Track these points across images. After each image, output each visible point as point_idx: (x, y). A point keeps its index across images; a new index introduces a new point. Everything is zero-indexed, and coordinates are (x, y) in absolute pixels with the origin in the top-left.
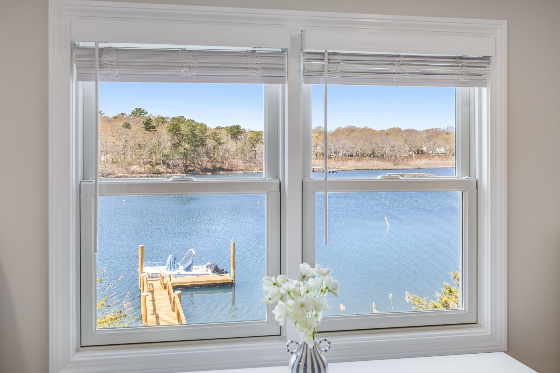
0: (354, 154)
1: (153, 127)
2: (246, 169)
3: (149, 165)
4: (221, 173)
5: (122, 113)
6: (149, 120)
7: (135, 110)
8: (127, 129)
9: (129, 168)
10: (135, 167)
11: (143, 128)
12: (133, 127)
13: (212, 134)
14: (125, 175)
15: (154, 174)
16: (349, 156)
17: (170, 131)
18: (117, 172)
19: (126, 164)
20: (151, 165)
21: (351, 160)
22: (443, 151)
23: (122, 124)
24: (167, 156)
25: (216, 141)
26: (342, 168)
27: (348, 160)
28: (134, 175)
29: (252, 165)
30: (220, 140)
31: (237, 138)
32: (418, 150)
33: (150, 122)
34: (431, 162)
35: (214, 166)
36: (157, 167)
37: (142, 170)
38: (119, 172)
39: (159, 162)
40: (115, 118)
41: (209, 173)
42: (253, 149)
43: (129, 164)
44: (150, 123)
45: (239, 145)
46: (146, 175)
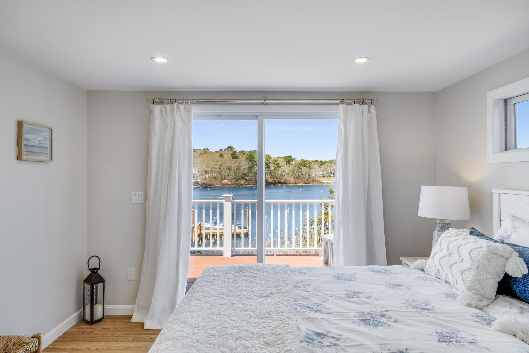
1: (237, 156)
2: (295, 183)
3: (234, 180)
4: (279, 185)
5: (220, 149)
7: (228, 147)
8: (221, 158)
9: (222, 181)
10: (226, 181)
11: (231, 157)
12: (225, 156)
13: (274, 160)
14: (220, 186)
15: (237, 185)
17: (247, 159)
18: (215, 184)
19: (221, 179)
23: (219, 155)
24: (246, 175)
25: (276, 165)
29: (299, 180)
30: (279, 165)
31: (290, 163)
33: (236, 153)
35: (275, 181)
36: (239, 181)
37: (230, 183)
38: (216, 184)
39: (240, 178)
40: (216, 152)
41: (272, 185)
42: (300, 170)
43: (222, 179)
45: (291, 167)
46: (232, 186)
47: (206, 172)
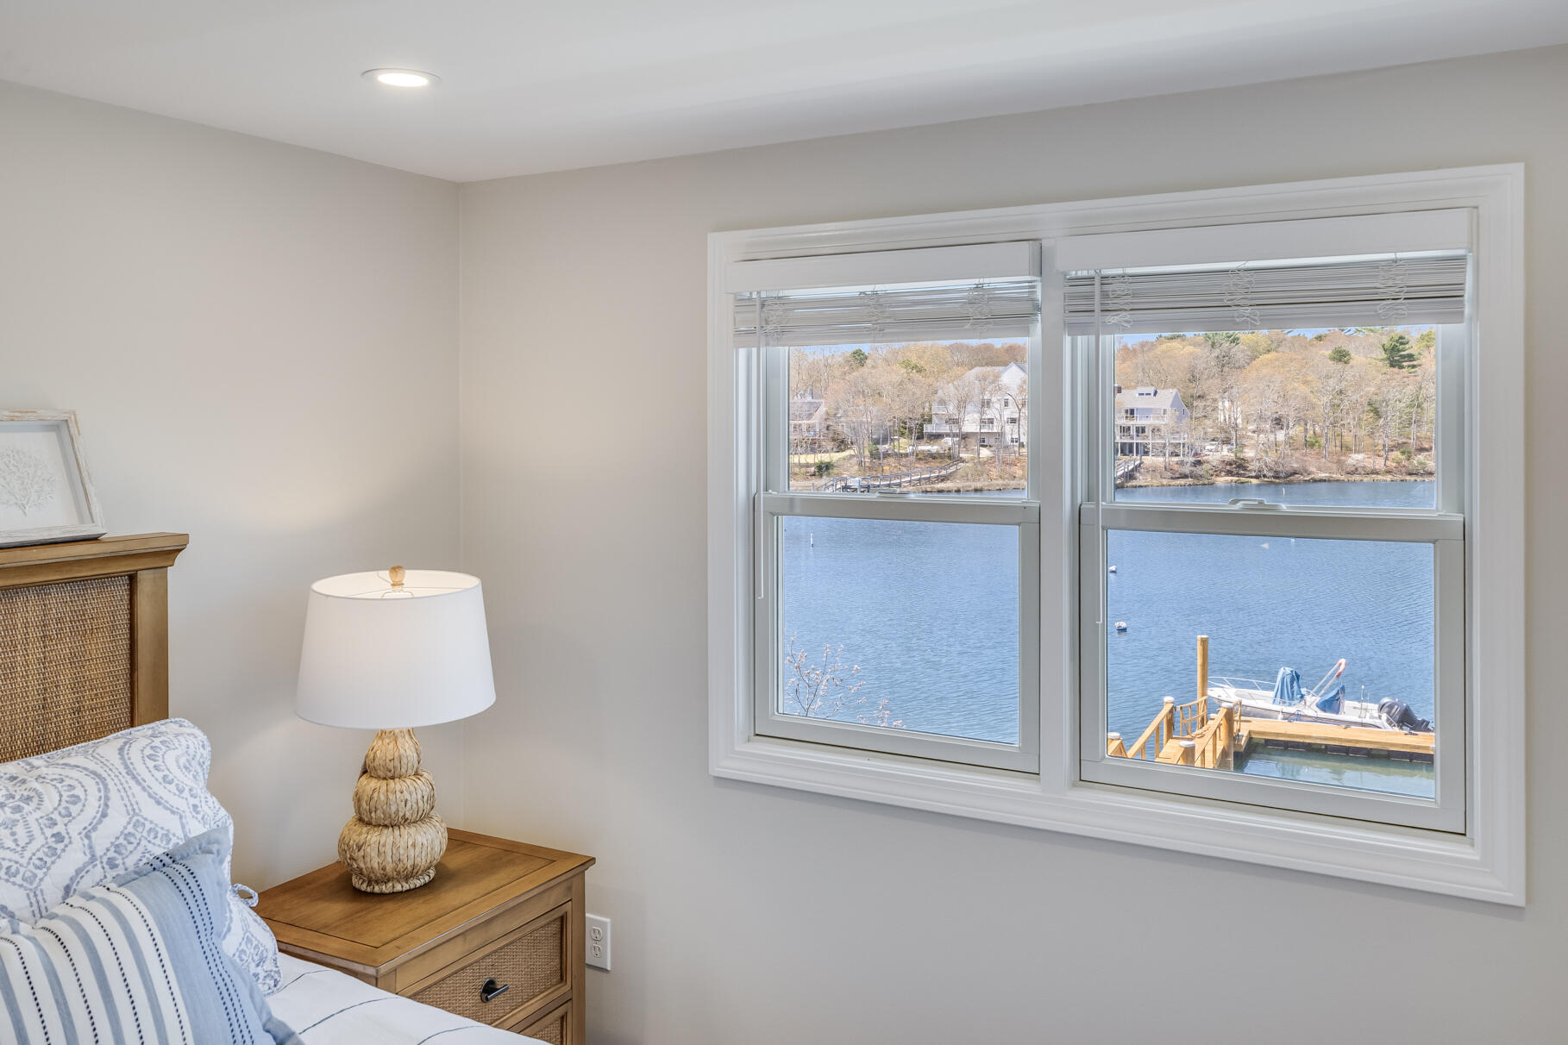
1: (1411, 357)
3: (1398, 453)
6: (1397, 341)
8: (1340, 365)
9: (1343, 458)
10: (1360, 457)
11: (1383, 360)
12: (1357, 358)
14: (1334, 476)
15: (1410, 474)
18: (1312, 469)
19: (1338, 449)
20: (1403, 453)
23: (1328, 353)
28: (1357, 478)
33: (1402, 344)
36: (1421, 457)
37: (1380, 464)
38: (1320, 469)
39: (1427, 446)
43: (1346, 449)
44: (1401, 347)
46: (1389, 478)
47: (1278, 422)
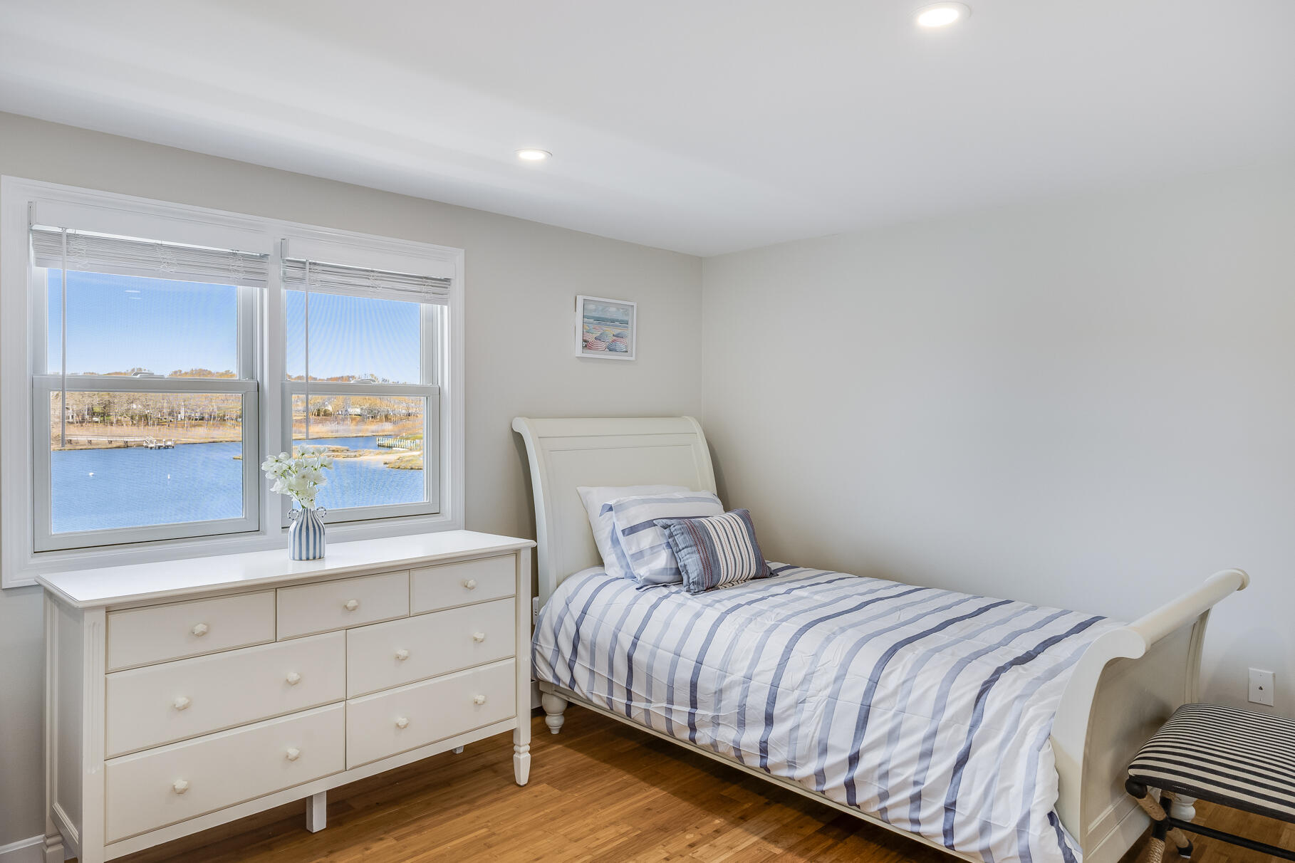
0: (206, 416)
16: (196, 420)
21: (200, 425)
22: (358, 411)
26: (184, 440)
27: (194, 426)
32: (319, 410)
34: (341, 427)
